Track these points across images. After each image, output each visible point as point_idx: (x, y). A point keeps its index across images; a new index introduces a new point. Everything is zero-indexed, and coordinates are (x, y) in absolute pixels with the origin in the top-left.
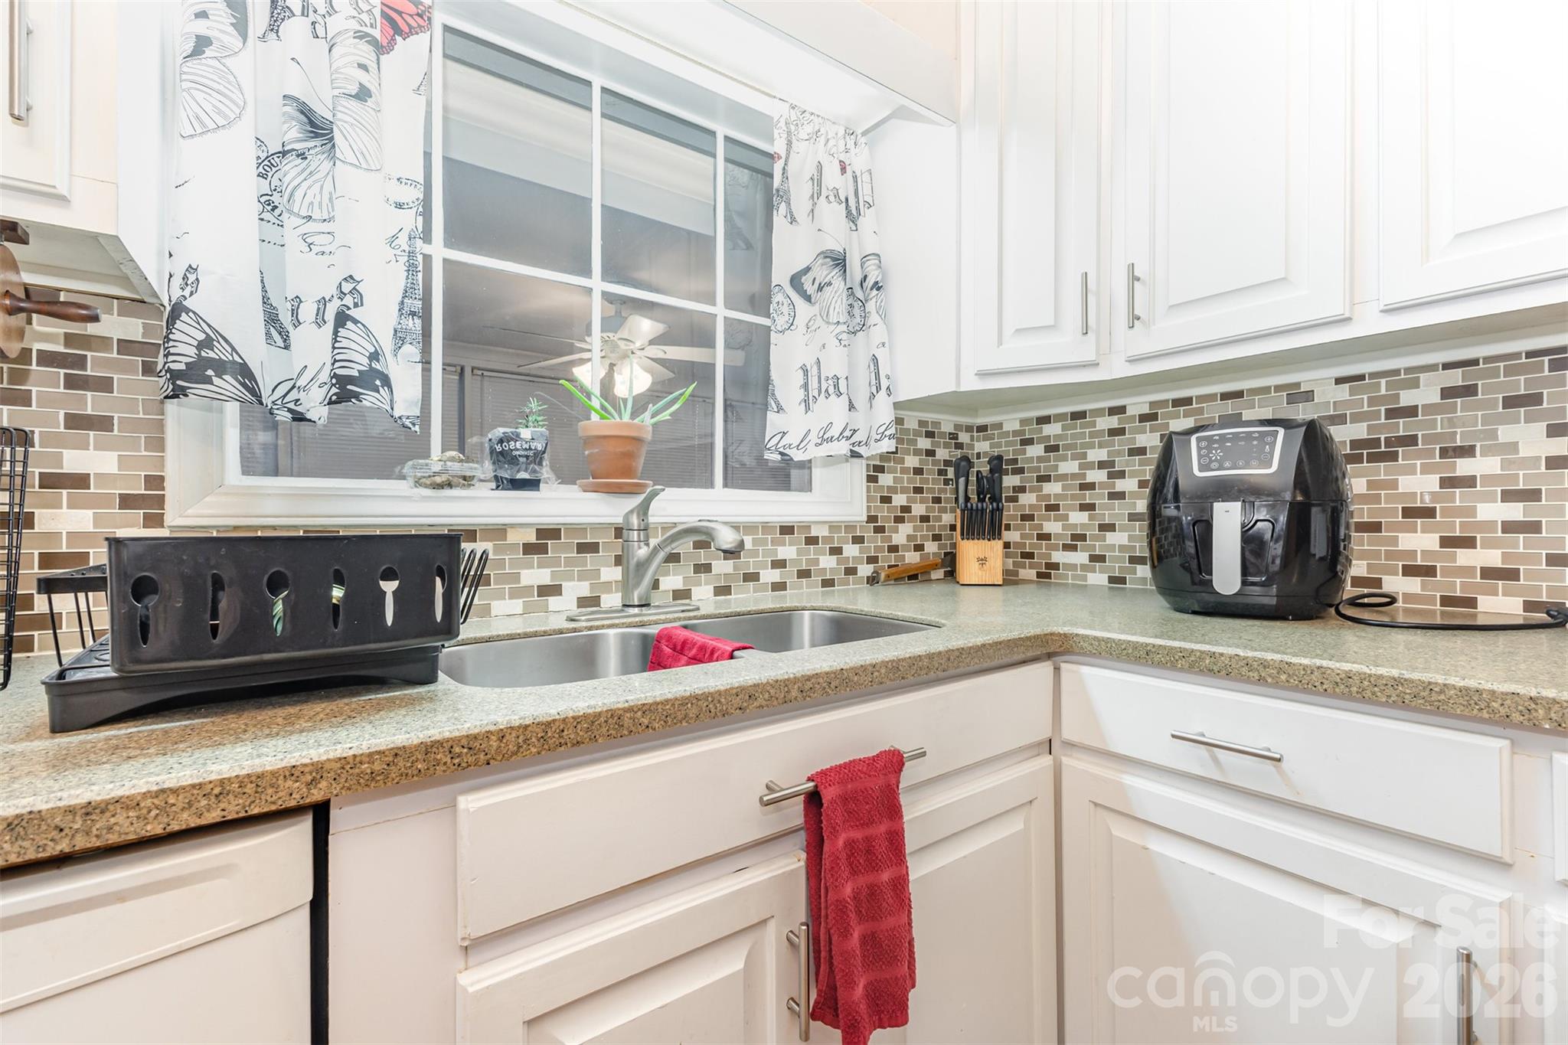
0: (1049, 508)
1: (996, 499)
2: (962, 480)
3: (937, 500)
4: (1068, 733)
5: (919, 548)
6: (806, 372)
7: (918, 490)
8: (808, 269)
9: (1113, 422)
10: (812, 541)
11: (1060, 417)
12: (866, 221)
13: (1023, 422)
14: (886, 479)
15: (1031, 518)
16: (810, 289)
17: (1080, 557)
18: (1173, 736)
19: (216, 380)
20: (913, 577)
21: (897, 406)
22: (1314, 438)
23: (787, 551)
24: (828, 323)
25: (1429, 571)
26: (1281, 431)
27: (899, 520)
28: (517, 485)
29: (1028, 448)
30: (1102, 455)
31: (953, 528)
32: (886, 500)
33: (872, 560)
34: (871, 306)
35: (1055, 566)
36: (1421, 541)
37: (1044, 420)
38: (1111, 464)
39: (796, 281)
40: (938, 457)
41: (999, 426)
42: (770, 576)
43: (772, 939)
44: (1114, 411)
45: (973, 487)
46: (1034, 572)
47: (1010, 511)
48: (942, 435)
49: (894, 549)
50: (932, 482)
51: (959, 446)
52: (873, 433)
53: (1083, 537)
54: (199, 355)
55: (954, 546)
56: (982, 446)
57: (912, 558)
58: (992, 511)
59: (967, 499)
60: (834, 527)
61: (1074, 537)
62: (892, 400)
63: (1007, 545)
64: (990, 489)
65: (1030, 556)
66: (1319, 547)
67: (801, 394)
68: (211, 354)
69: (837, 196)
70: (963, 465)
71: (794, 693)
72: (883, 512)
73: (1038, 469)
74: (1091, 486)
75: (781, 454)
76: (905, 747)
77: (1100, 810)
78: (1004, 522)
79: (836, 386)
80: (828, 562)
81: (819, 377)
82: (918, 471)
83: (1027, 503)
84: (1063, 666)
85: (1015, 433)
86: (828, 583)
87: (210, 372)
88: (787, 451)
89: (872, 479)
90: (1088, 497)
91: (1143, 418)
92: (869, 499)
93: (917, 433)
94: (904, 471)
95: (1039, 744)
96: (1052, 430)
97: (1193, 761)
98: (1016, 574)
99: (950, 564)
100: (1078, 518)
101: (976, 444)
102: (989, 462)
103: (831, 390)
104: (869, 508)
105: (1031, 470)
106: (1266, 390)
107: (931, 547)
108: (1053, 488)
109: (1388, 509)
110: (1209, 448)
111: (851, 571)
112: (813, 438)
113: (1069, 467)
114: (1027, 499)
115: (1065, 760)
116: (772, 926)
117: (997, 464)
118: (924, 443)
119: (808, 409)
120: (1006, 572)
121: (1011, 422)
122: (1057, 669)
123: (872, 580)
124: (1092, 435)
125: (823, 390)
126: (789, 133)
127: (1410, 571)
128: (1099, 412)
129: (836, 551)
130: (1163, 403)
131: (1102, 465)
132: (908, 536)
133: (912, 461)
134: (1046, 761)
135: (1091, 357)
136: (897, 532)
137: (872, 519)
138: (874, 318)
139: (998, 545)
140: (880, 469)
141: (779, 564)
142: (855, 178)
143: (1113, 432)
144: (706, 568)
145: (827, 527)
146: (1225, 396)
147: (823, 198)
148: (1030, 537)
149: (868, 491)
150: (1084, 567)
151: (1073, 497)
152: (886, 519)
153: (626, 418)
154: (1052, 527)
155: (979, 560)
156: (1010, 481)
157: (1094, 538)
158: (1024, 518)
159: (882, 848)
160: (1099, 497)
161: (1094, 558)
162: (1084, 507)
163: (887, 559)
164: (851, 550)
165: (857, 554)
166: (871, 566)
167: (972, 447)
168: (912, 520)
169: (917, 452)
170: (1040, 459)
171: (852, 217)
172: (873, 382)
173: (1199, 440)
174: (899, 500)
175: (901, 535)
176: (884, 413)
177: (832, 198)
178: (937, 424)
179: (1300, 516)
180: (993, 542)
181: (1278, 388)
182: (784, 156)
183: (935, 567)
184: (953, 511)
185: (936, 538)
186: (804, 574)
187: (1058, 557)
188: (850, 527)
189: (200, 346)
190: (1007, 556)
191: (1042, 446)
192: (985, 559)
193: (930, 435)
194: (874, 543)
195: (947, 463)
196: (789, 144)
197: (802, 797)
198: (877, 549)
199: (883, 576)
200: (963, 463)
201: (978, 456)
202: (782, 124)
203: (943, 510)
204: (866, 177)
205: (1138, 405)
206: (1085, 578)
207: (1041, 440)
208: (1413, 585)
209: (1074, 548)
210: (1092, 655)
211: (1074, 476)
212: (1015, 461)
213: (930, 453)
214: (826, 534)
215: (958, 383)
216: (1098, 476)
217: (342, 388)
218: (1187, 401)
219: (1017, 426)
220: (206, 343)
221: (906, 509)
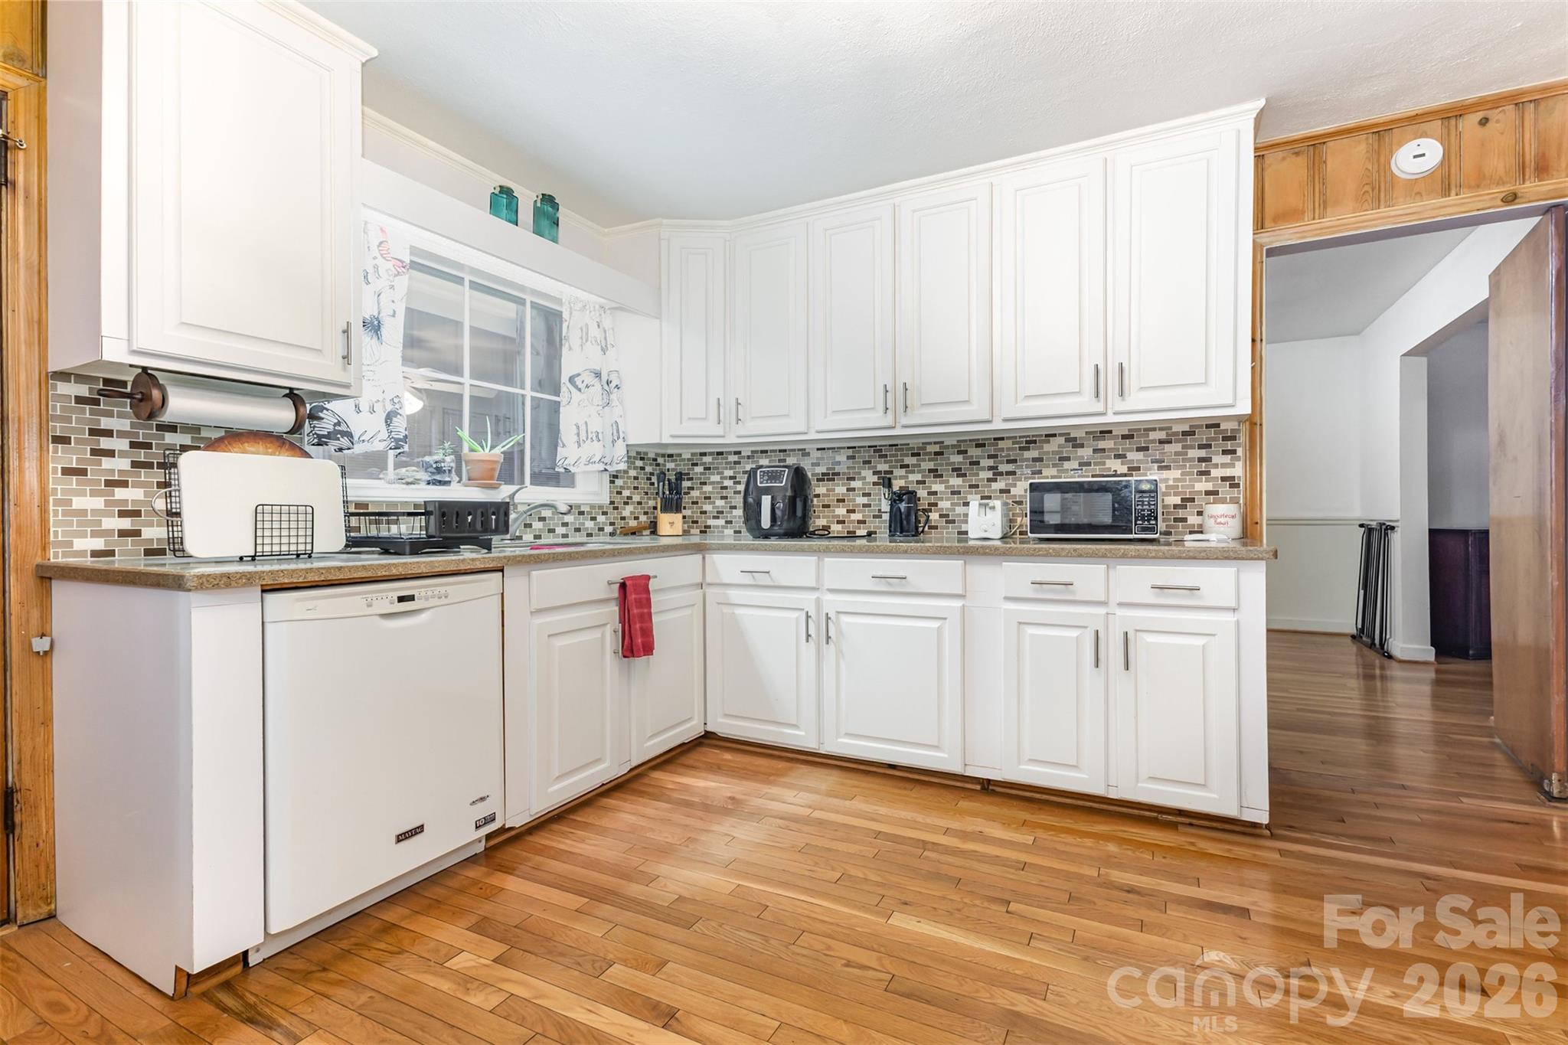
0: (706, 498)
1: (678, 493)
2: (661, 484)
3: (647, 493)
4: (709, 580)
5: (636, 518)
6: (578, 427)
7: (636, 488)
8: (579, 375)
9: (735, 458)
10: (581, 513)
11: (711, 454)
12: (610, 352)
13: (692, 454)
14: (619, 482)
15: (697, 503)
16: (580, 385)
17: (721, 522)
18: (742, 572)
19: (341, 439)
20: (633, 533)
21: (627, 445)
22: (799, 474)
23: (569, 519)
24: (593, 405)
25: (843, 522)
26: (787, 470)
27: (626, 503)
28: (441, 483)
29: (695, 467)
30: (730, 473)
31: (655, 508)
32: (619, 493)
33: (612, 524)
34: (613, 397)
35: (709, 527)
36: (841, 511)
37: (703, 454)
38: (735, 478)
39: (571, 380)
40: (646, 470)
41: (680, 455)
42: (561, 530)
43: (609, 630)
44: (736, 453)
45: (667, 487)
46: (698, 530)
47: (686, 499)
48: (649, 459)
49: (623, 518)
50: (643, 484)
51: (658, 465)
52: (615, 458)
53: (722, 512)
54: (334, 429)
55: (656, 518)
56: (670, 465)
57: (633, 523)
58: (677, 499)
59: (664, 493)
60: (592, 507)
61: (718, 512)
62: (625, 443)
63: (684, 517)
64: (675, 488)
65: (697, 522)
66: (799, 513)
67: (576, 438)
68: (340, 428)
69: (596, 341)
70: (662, 476)
71: (616, 553)
72: (617, 499)
73: (701, 479)
74: (726, 488)
75: (565, 468)
76: (651, 575)
77: (720, 605)
78: (683, 505)
79: (597, 436)
80: (590, 524)
81: (587, 431)
82: (636, 478)
83: (695, 495)
84: (707, 556)
85: (689, 460)
86: (589, 535)
87: (339, 436)
88: (568, 467)
89: (612, 482)
90: (725, 493)
91: (749, 457)
92: (611, 492)
93: (635, 458)
94: (630, 477)
95: (697, 585)
96: (708, 459)
97: (747, 579)
98: (689, 532)
99: (653, 528)
100: (720, 503)
101: (667, 464)
102: (675, 475)
103: (594, 438)
104: (610, 497)
105: (697, 479)
106: (794, 450)
107: (643, 518)
108: (708, 488)
109: (831, 500)
110: (763, 476)
111: (601, 529)
112: (583, 460)
113: (716, 478)
114: (695, 493)
115: (707, 590)
116: (609, 626)
117: (680, 476)
118: (639, 463)
119: (579, 446)
120: (684, 531)
121: (686, 455)
122: (704, 558)
123: (612, 534)
124: (727, 463)
125: (589, 437)
126: (571, 308)
127: (839, 522)
128: (729, 453)
129: (593, 519)
130: (756, 452)
131: (731, 478)
132: (631, 512)
133: (633, 473)
134: (700, 592)
135: (722, 434)
136: (625, 510)
137: (612, 503)
138: (615, 403)
139: (680, 516)
140: (616, 477)
141: (565, 524)
142: (605, 331)
143: (736, 463)
144: (530, 526)
145: (588, 506)
146: (780, 451)
147: (589, 342)
148: (696, 512)
149: (610, 488)
150: (723, 527)
151: (717, 493)
152: (619, 503)
153: (487, 450)
154: (707, 507)
155: (670, 523)
156: (686, 484)
157: (727, 512)
158: (693, 503)
159: (644, 602)
160: (729, 493)
161: (727, 522)
162: (722, 498)
163: (620, 524)
164: (601, 519)
165: (604, 520)
166: (612, 527)
167: (665, 465)
168: (633, 503)
169: (635, 468)
170: (701, 474)
171: (604, 351)
172: (615, 433)
173: (761, 472)
174: (626, 493)
175: (627, 511)
176: (620, 451)
177: (594, 342)
178: (646, 454)
179: (792, 501)
180: (677, 515)
181: (799, 450)
182: (568, 320)
183: (645, 528)
184: (655, 499)
185: (646, 513)
186: (578, 530)
187: (711, 522)
188: (601, 507)
189: (335, 425)
190: (684, 523)
191: (702, 467)
192: (673, 523)
193: (642, 459)
194: (613, 515)
195: (652, 474)
196: (571, 314)
197: (618, 585)
198: (614, 518)
199: (618, 532)
200: (662, 475)
201: (668, 470)
202: (567, 303)
203: (649, 499)
204: (611, 332)
205: (746, 452)
206: (723, 532)
207: (702, 464)
208: (839, 527)
209: (718, 518)
210: (715, 549)
211: (718, 483)
212: (689, 474)
213: (642, 468)
214: (589, 510)
215: (661, 439)
216: (728, 483)
217: (397, 443)
218: (766, 452)
219: (689, 457)
220: (338, 424)
221: (629, 498)
